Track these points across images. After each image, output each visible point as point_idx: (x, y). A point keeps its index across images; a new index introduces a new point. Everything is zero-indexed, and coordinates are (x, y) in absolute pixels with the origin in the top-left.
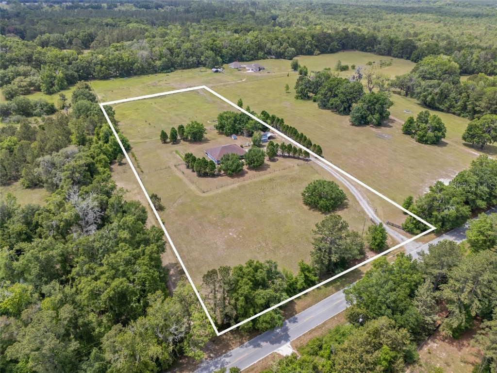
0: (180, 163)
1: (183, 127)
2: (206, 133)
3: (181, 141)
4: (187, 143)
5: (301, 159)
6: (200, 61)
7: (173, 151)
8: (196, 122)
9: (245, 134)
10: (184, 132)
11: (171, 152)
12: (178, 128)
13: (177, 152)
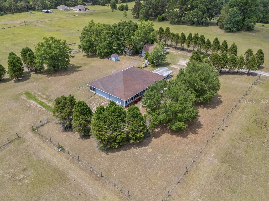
0: (44, 118)
1: (30, 51)
2: (73, 57)
3: (32, 73)
4: (44, 76)
5: (243, 74)
6: (29, 6)
7: (21, 94)
8: (52, 38)
9: (128, 52)
10: (34, 57)
11: (17, 98)
12: (22, 53)
13: (28, 94)
